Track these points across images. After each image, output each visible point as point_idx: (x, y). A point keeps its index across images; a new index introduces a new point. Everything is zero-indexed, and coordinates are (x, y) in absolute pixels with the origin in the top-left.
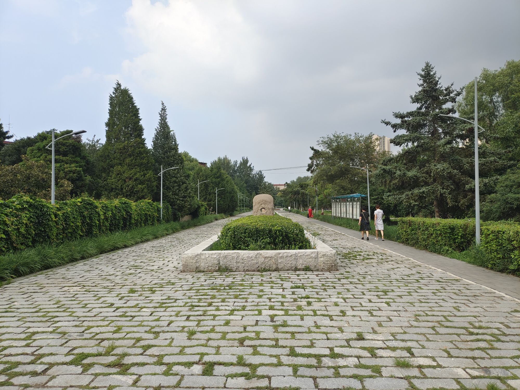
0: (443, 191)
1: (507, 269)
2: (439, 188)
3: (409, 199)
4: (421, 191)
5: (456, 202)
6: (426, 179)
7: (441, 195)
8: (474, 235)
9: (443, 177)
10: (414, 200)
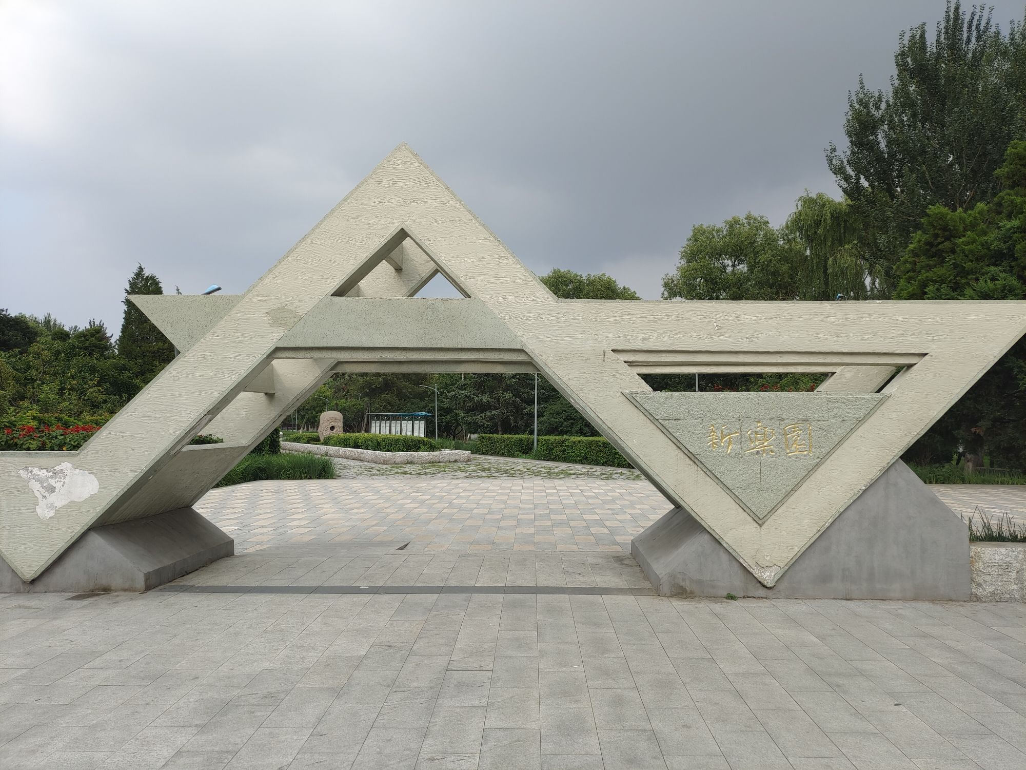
0: (508, 414)
1: (551, 458)
2: (506, 411)
3: (483, 419)
4: (493, 413)
5: (516, 422)
6: (495, 403)
7: (507, 417)
8: (533, 444)
9: (508, 403)
10: (487, 421)
